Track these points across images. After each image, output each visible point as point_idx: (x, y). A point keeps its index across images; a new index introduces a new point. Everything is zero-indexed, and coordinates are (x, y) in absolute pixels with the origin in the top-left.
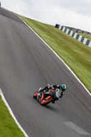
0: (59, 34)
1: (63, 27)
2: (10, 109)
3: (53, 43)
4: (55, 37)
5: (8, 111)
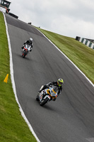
0: (80, 47)
1: (83, 39)
2: (30, 125)
3: (73, 56)
4: (75, 50)
5: (28, 128)
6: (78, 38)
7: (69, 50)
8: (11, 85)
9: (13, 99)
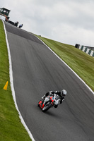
0: (80, 54)
1: (83, 47)
3: (73, 64)
4: (75, 57)
5: (28, 135)
6: (77, 46)
7: (69, 58)
8: (11, 92)
9: (12, 106)
